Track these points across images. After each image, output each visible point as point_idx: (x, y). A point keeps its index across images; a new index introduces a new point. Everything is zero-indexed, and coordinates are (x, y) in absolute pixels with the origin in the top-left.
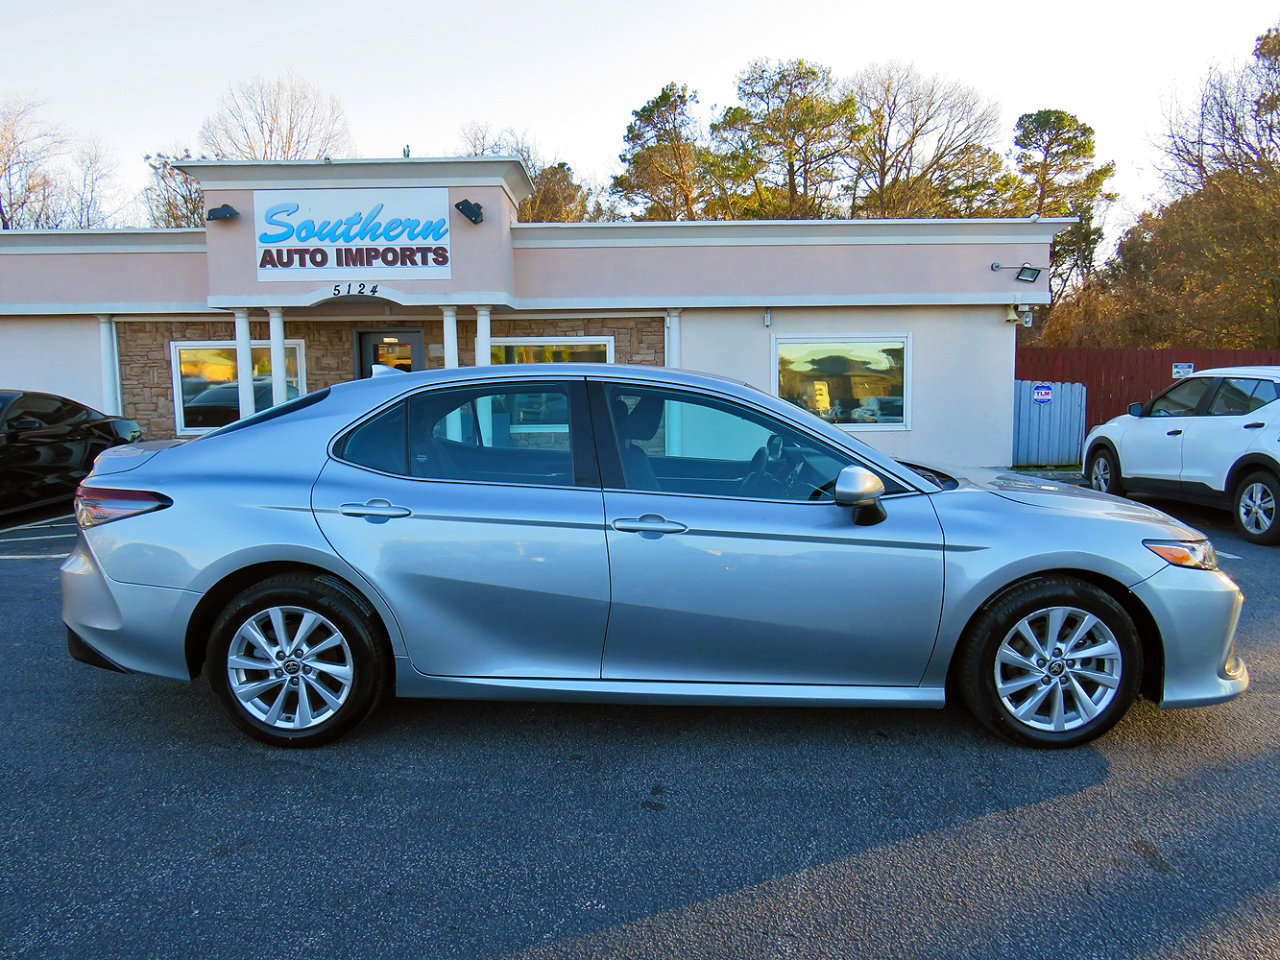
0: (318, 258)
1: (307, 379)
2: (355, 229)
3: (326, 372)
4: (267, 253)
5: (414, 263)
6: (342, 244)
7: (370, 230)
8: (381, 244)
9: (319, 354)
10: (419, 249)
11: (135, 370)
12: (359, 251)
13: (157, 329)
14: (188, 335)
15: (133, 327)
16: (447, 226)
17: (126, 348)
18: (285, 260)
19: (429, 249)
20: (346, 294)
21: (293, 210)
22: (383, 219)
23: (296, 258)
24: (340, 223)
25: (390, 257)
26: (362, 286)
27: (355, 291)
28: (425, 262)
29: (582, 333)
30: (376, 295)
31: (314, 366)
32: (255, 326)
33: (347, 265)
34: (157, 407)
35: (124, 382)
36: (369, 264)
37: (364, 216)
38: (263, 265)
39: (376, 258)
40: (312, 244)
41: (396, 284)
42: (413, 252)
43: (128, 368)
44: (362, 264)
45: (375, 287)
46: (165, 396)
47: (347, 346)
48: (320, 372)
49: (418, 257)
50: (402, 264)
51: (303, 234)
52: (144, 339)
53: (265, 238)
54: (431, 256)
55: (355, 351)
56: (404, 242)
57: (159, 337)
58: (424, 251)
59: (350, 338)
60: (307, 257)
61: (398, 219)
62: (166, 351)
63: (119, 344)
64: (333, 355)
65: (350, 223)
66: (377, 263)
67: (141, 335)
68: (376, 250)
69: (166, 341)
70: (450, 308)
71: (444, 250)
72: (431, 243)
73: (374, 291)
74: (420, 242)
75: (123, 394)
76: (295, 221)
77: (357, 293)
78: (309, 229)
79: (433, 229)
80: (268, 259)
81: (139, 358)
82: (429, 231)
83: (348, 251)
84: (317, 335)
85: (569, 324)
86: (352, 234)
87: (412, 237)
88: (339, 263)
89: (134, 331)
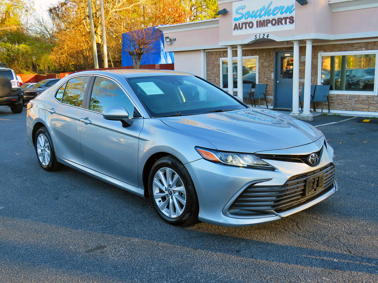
0: (250, 25)
1: (259, 71)
2: (263, 12)
3: (265, 68)
4: (236, 25)
5: (282, 24)
6: (258, 19)
7: (267, 13)
8: (271, 18)
9: (263, 61)
10: (284, 18)
11: (210, 68)
12: (264, 21)
13: (216, 53)
14: (225, 55)
15: (211, 53)
16: (294, 7)
17: (208, 61)
18: (241, 27)
19: (287, 18)
20: (258, 38)
21: (243, 8)
22: (272, 7)
23: (244, 25)
24: (258, 11)
25: (274, 22)
26: (264, 35)
27: (261, 37)
28: (286, 23)
29: (364, 49)
30: (268, 38)
31: (261, 66)
32: (244, 51)
33: (260, 27)
34: (216, 81)
35: (208, 72)
36: (267, 26)
37: (266, 7)
38: (234, 30)
39: (269, 23)
40: (249, 20)
41: (275, 33)
42: (282, 19)
43: (209, 67)
44: (264, 26)
45: (268, 35)
46: (218, 77)
47: (272, 58)
48: (262, 68)
49: (283, 21)
50: (278, 25)
51: (246, 17)
52: (213, 57)
53: (236, 19)
54: (288, 20)
55: (274, 60)
56: (279, 16)
57: (217, 57)
58: (286, 19)
59: (273, 55)
60: (247, 25)
61: (277, 7)
62: (219, 61)
63: (207, 59)
64: (267, 61)
65: (261, 10)
66: (270, 25)
67: (212, 56)
68: (269, 20)
69: (219, 58)
70: (296, 41)
71: (293, 17)
72: (288, 15)
73: (268, 36)
74: (285, 15)
75: (207, 76)
76: (244, 12)
77: (262, 38)
78: (248, 14)
79: (289, 10)
80: (236, 27)
81: (211, 64)
82: (288, 10)
83: (260, 21)
84: (262, 54)
85: (359, 45)
86: (262, 14)
87: (282, 13)
88: (257, 27)
89: (211, 55)
